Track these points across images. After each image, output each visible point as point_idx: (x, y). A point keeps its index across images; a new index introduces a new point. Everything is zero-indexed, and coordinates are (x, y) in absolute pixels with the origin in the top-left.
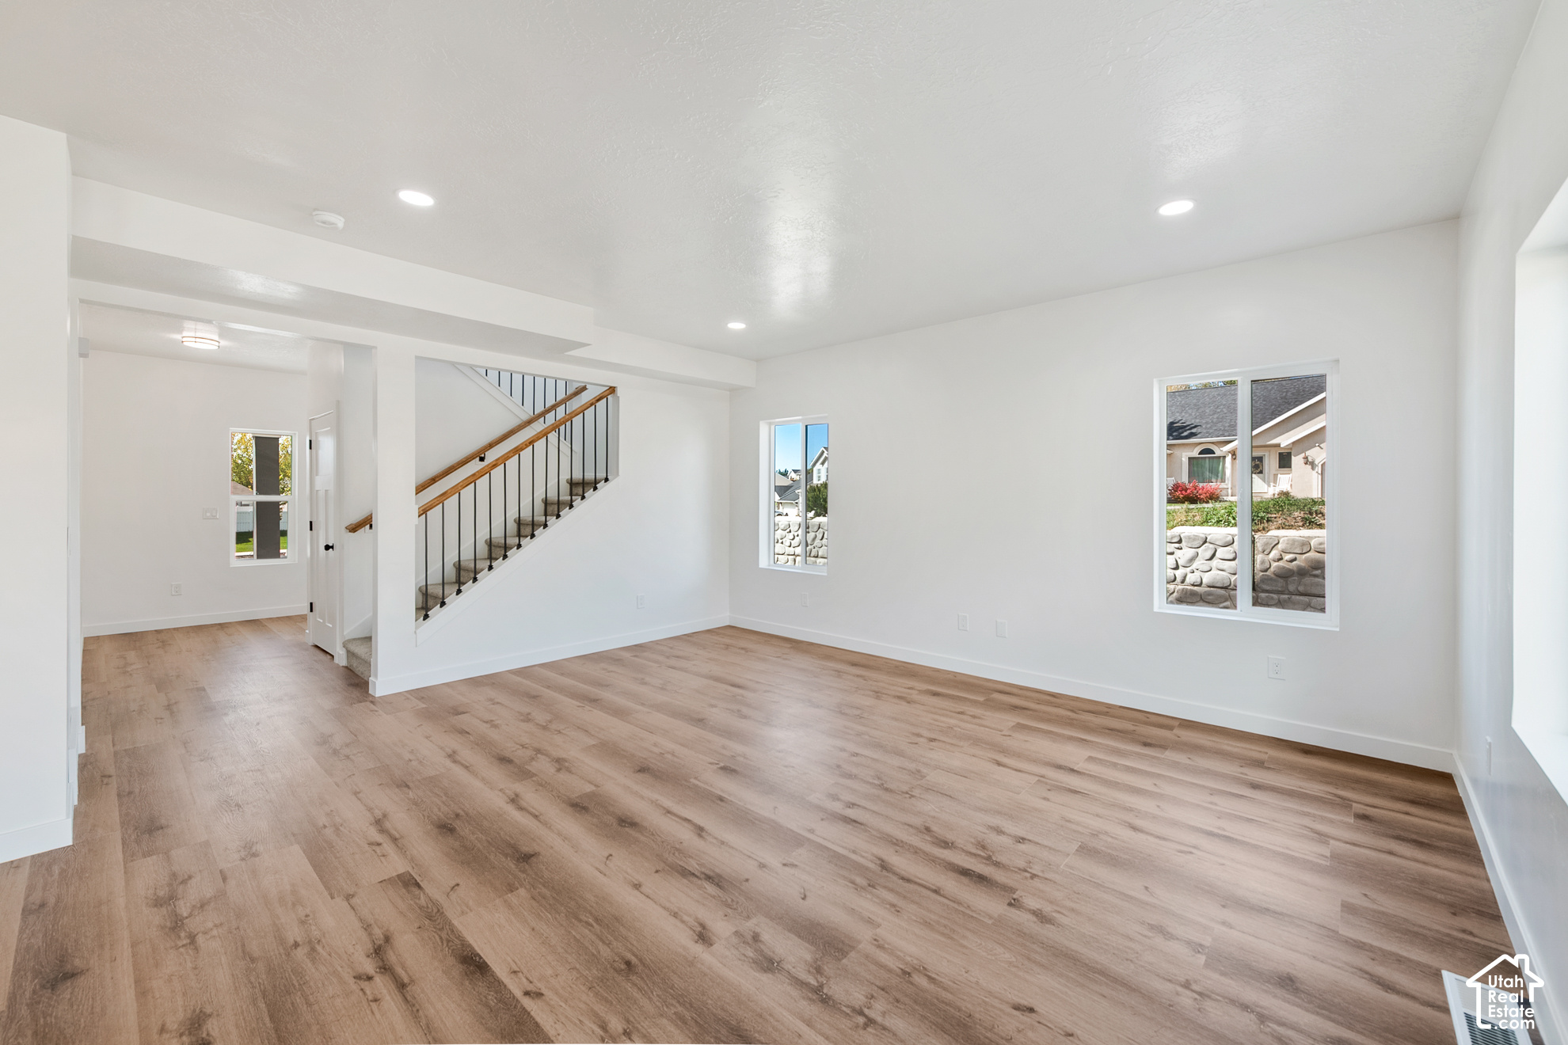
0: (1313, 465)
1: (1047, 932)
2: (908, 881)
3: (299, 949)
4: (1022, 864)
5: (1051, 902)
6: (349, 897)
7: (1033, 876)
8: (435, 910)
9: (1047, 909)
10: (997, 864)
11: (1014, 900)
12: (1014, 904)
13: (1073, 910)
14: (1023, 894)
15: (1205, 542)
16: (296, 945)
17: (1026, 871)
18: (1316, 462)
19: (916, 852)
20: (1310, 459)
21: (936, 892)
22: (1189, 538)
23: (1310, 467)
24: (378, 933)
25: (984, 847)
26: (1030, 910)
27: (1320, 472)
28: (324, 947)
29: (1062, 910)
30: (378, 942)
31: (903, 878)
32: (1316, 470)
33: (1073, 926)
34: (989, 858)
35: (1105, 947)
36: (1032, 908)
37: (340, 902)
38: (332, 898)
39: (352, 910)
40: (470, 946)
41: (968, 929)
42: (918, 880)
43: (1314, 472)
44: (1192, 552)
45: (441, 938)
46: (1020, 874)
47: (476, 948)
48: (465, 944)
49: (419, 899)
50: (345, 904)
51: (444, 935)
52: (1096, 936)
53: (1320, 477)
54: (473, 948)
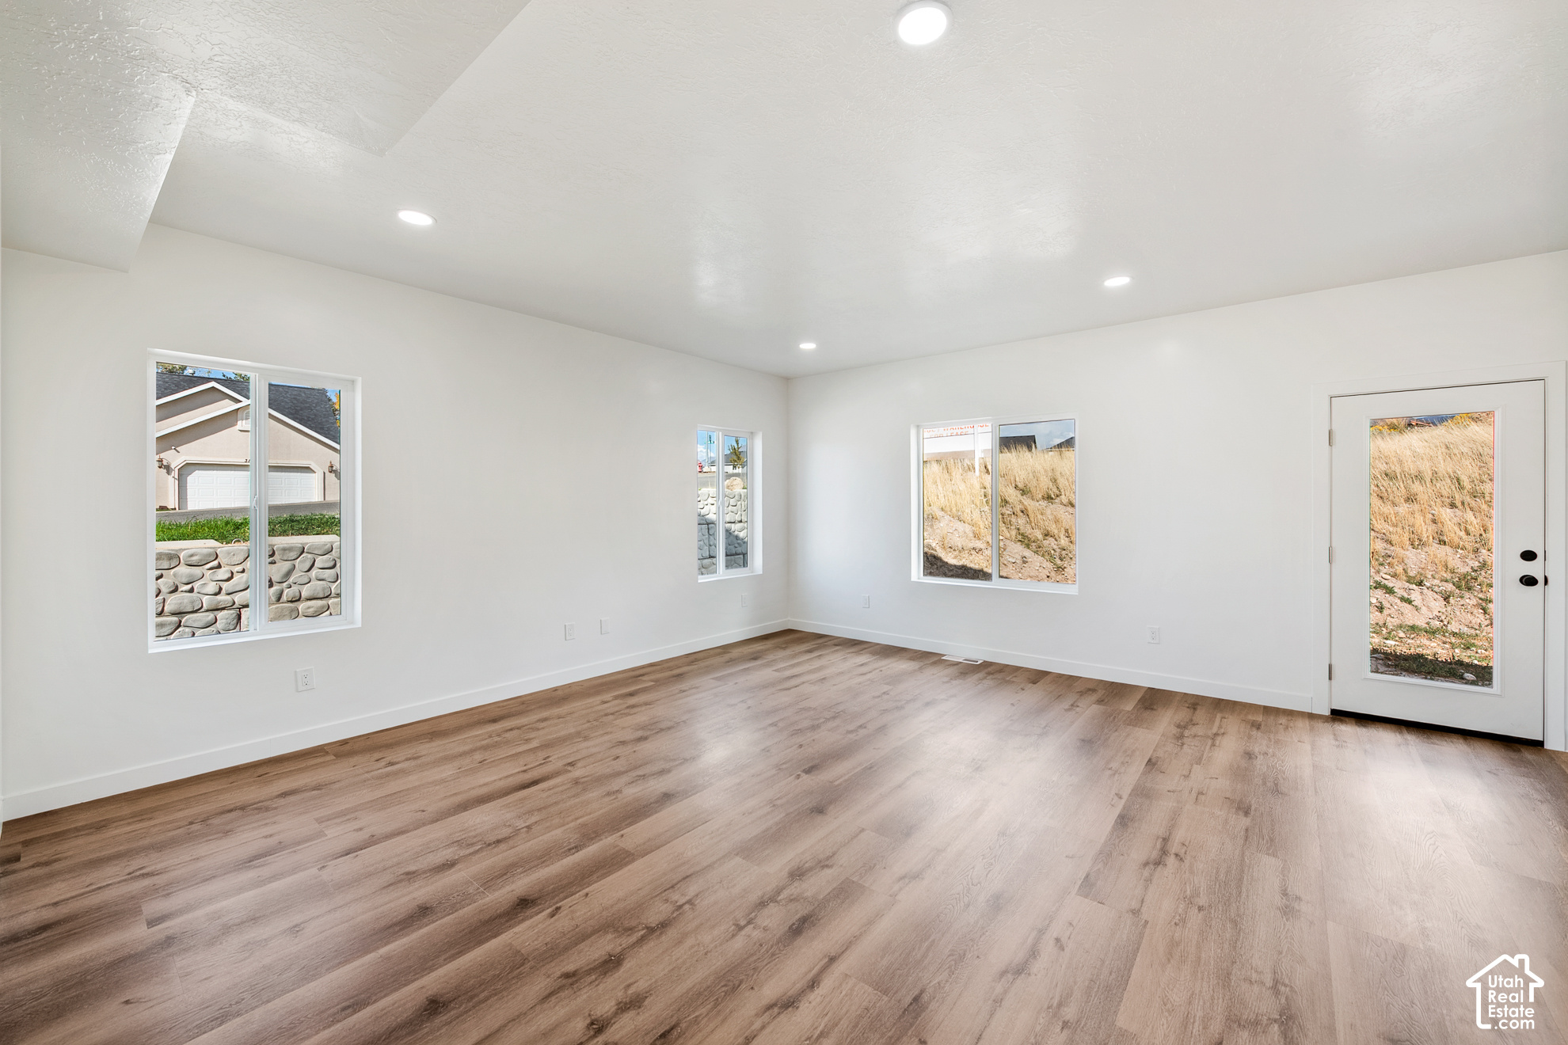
0: (168, 469)
3: (1201, 904)
6: (1136, 912)
8: (1101, 855)
15: (303, 552)
16: (1200, 909)
18: (172, 466)
20: (165, 463)
22: (284, 549)
23: (165, 471)
24: (1146, 872)
27: (177, 477)
28: (1185, 892)
30: (1152, 867)
32: (173, 475)
37: (1146, 914)
38: (1147, 922)
39: (1145, 900)
40: (1113, 827)
43: (170, 477)
44: (287, 566)
45: (1120, 841)
47: (1112, 824)
48: (1114, 829)
49: (1099, 869)
50: (1144, 909)
51: (1117, 841)
53: (177, 482)
54: (1114, 825)
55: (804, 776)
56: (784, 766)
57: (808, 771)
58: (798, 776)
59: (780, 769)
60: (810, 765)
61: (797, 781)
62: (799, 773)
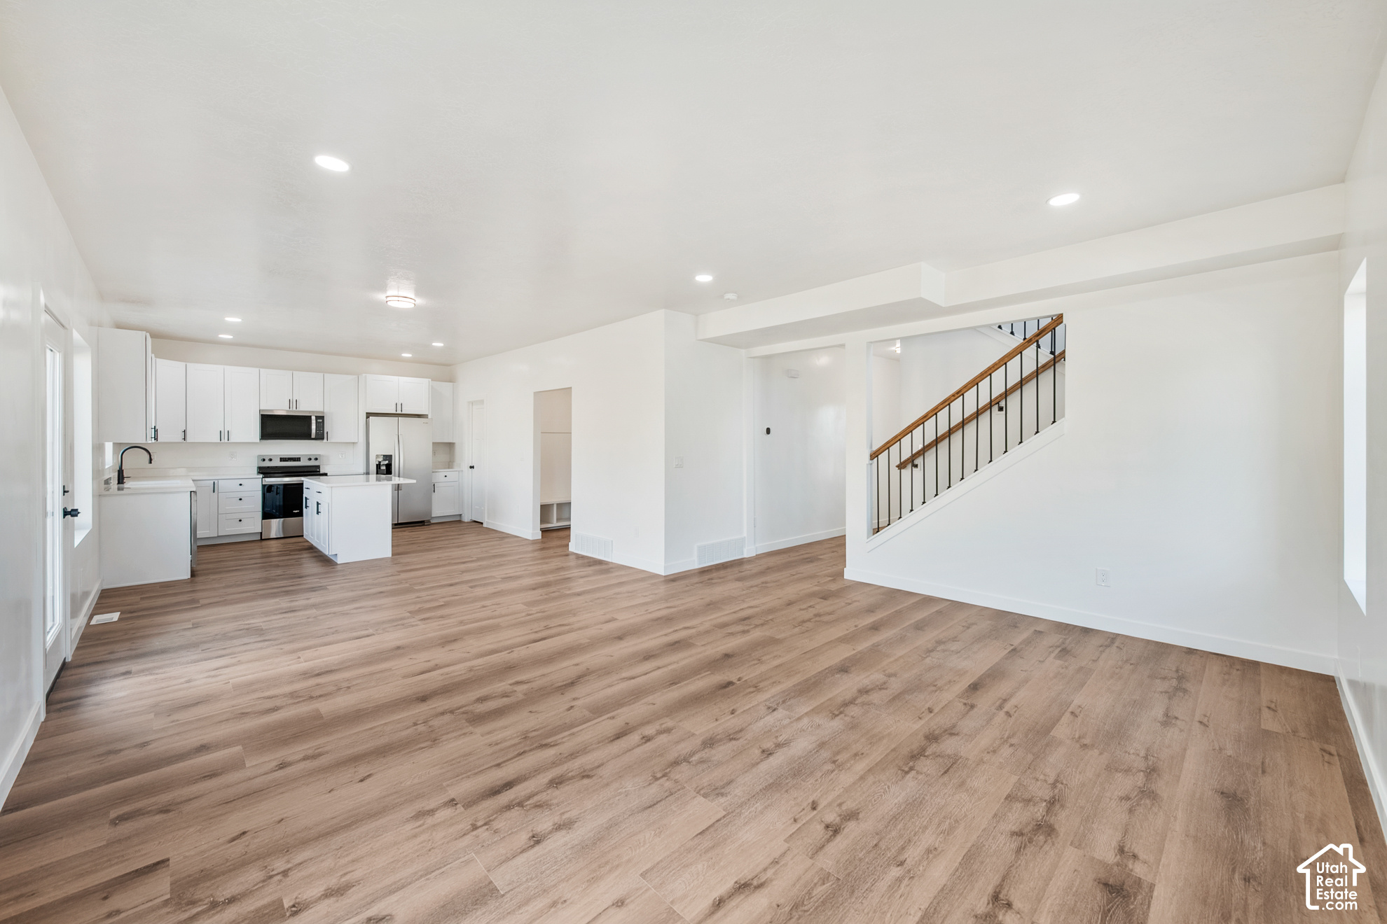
1: (409, 811)
2: (520, 754)
4: (497, 825)
5: (434, 826)
7: (475, 827)
9: (430, 821)
10: (509, 807)
11: (456, 804)
12: (452, 802)
13: (415, 836)
14: (458, 811)
17: (485, 824)
19: (554, 763)
21: (498, 765)
25: (538, 806)
26: (437, 809)
29: (421, 828)
31: (524, 752)
33: (399, 829)
34: (520, 804)
35: (363, 840)
36: (438, 812)
41: (448, 772)
42: (517, 759)
46: (485, 818)
52: (378, 838)
55: (734, 679)
56: (752, 689)
57: (730, 683)
58: (739, 679)
59: (756, 687)
60: (728, 689)
61: (741, 675)
62: (738, 682)
